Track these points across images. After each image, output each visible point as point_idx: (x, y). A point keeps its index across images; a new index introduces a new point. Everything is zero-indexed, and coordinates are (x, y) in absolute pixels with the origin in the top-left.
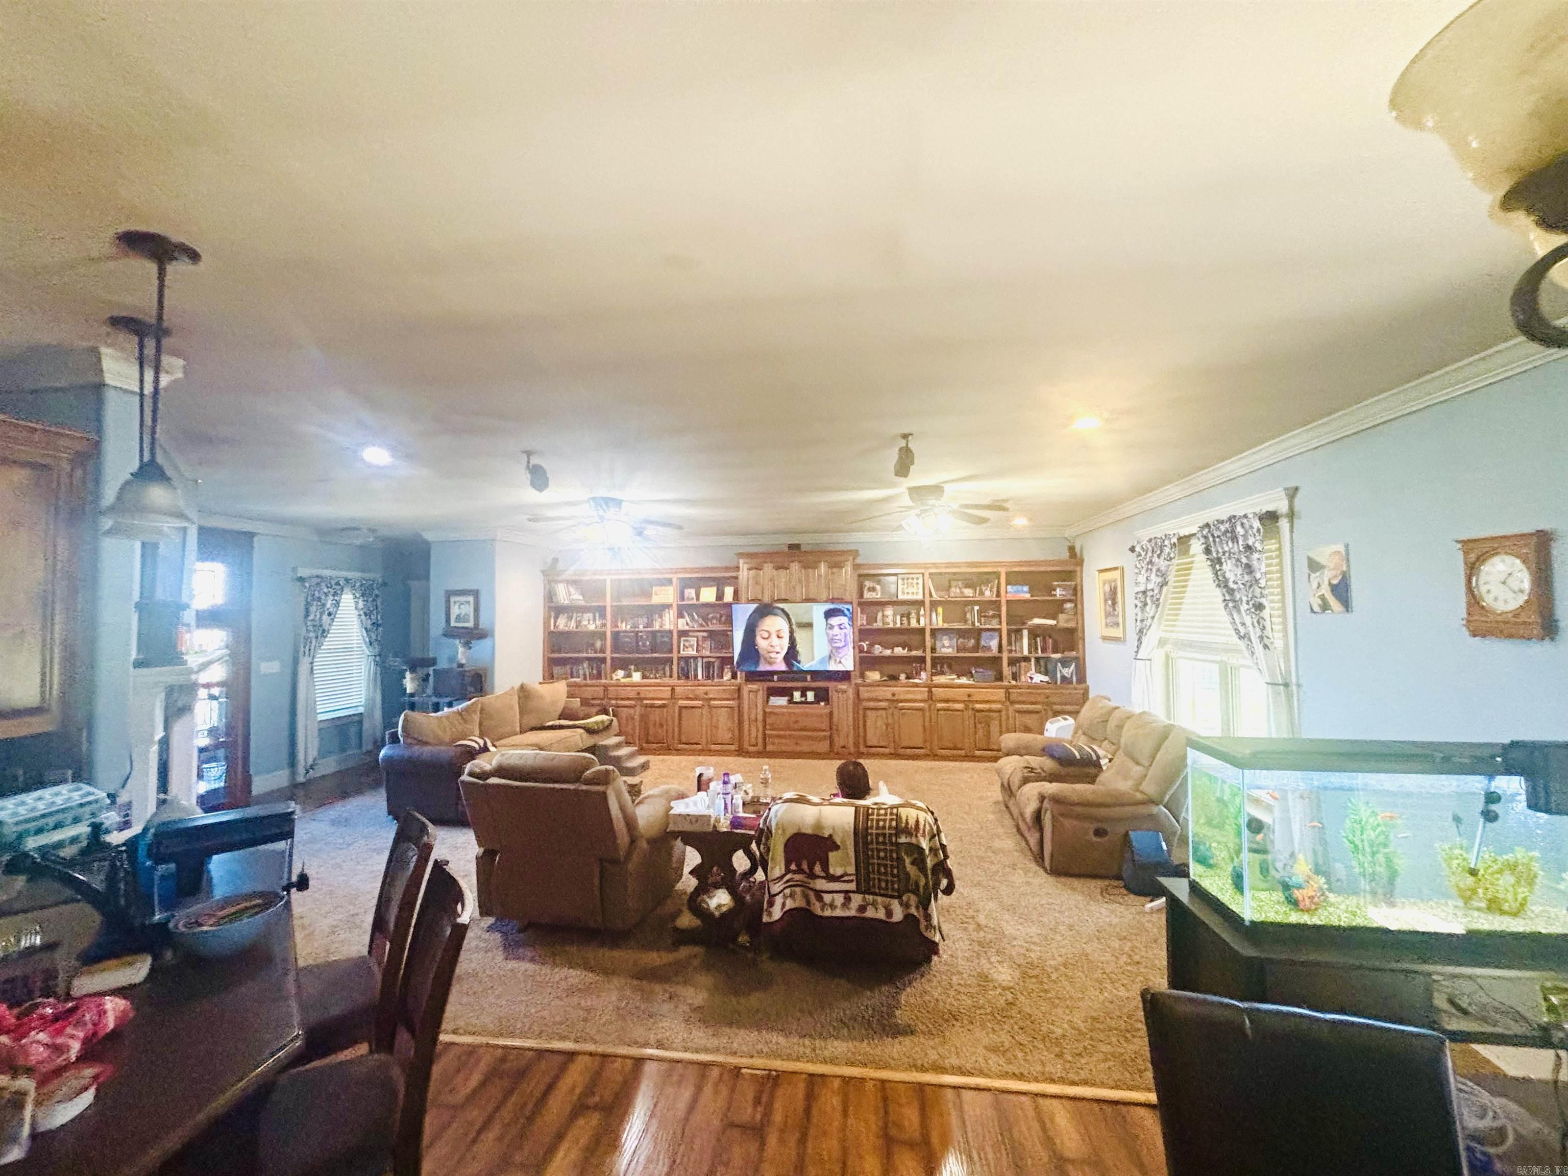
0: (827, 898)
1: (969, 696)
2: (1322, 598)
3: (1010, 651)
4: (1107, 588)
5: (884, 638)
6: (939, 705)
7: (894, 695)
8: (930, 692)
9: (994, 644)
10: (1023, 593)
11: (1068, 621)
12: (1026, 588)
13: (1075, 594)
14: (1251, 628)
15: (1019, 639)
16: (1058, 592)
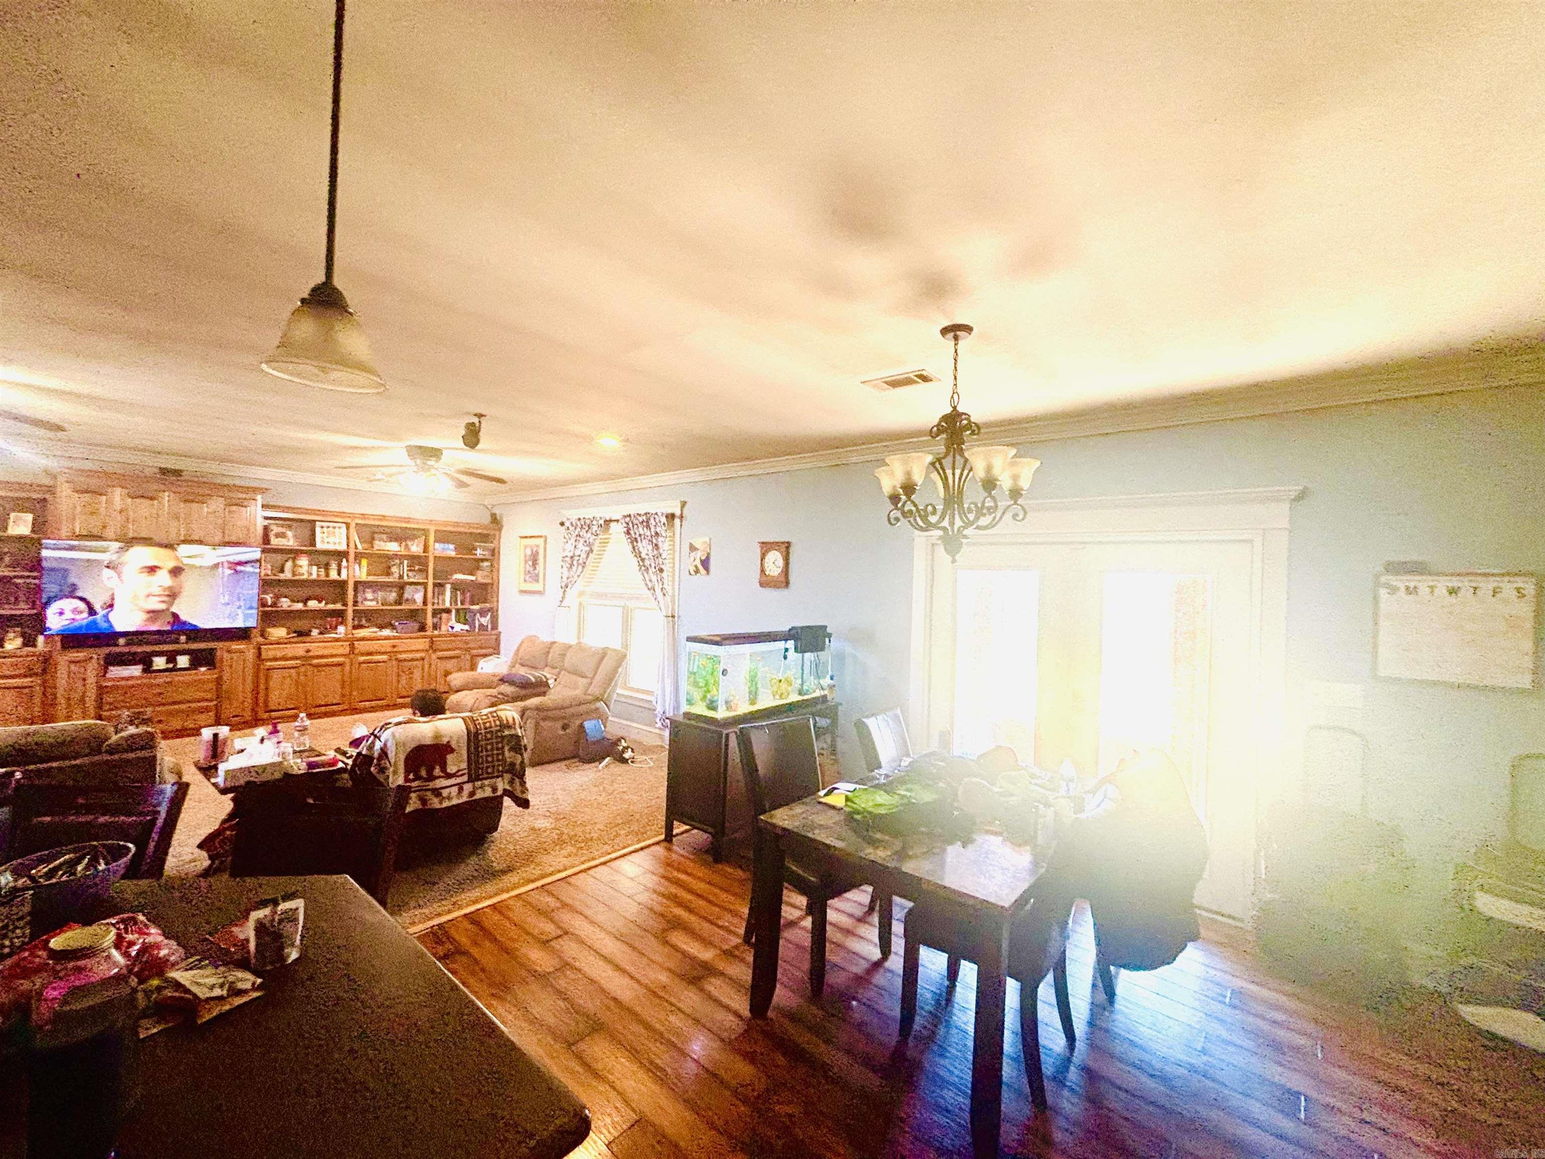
0: (445, 793)
1: (394, 647)
2: (696, 566)
3: (433, 604)
4: (529, 552)
5: (294, 591)
6: (362, 659)
7: (308, 651)
8: (352, 646)
9: (419, 597)
10: (450, 551)
11: (484, 577)
12: (452, 547)
13: (493, 555)
14: (656, 583)
15: (443, 593)
16: (479, 551)
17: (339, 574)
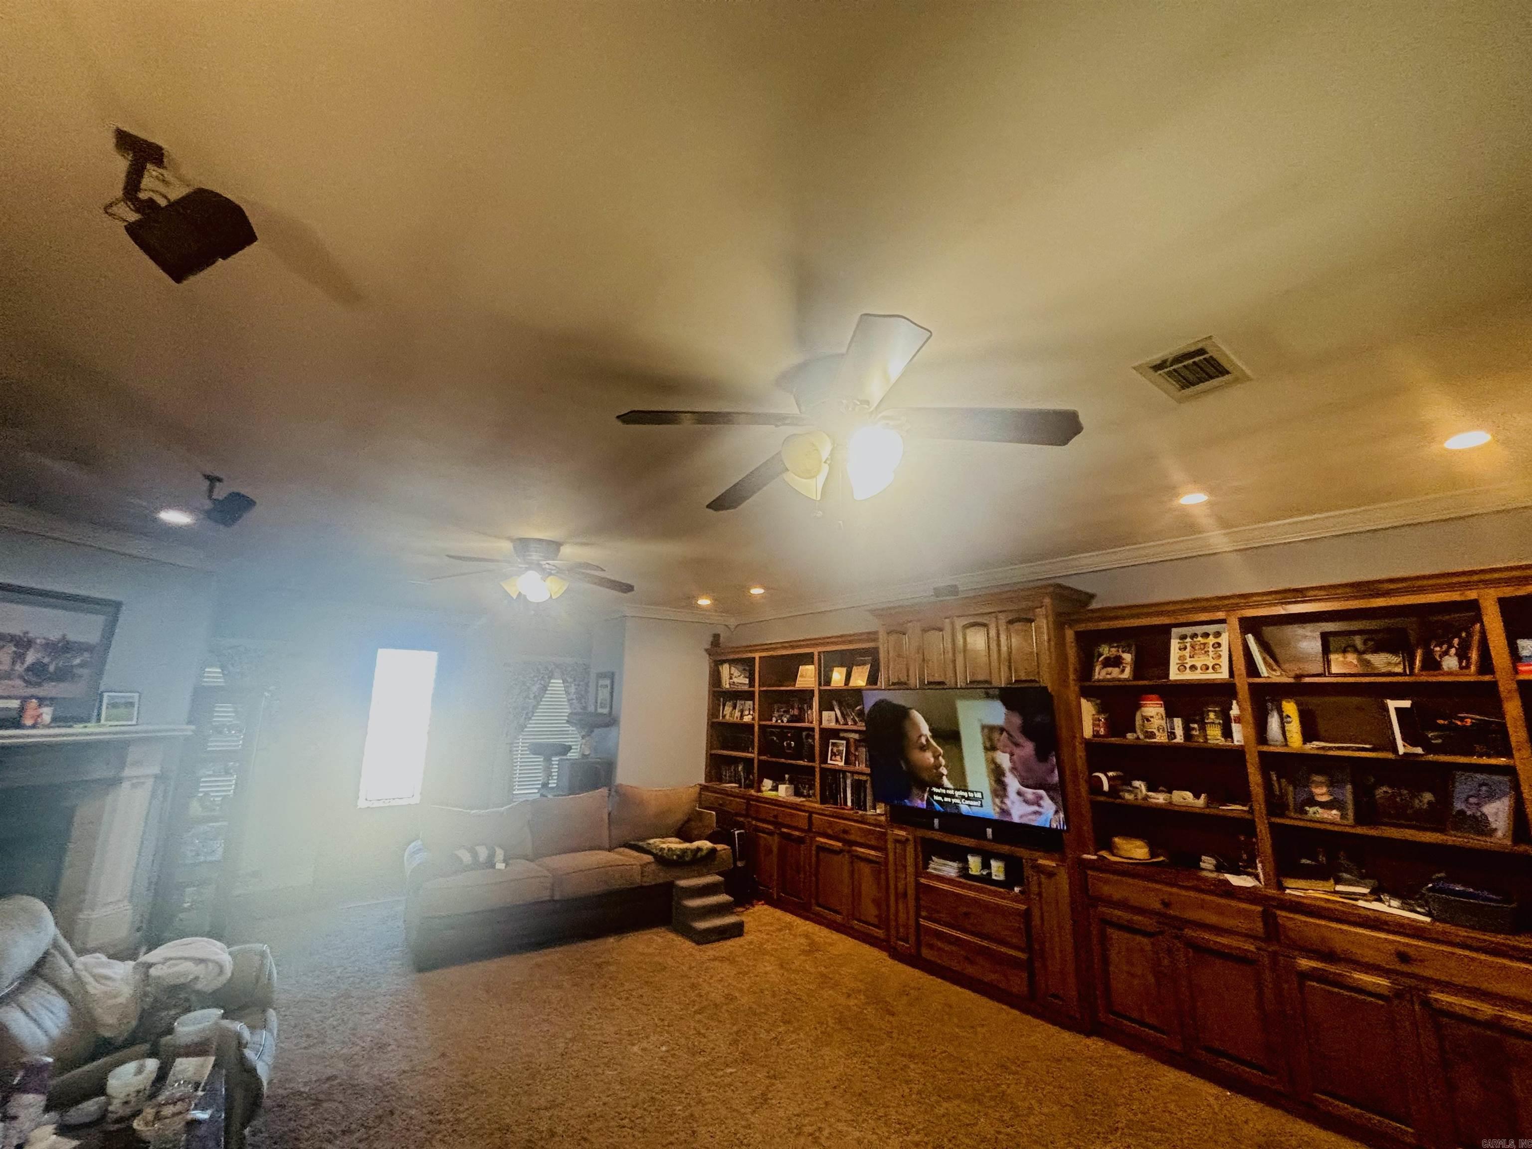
1: (1411, 957)
5: (1150, 767)
17: (1227, 733)
